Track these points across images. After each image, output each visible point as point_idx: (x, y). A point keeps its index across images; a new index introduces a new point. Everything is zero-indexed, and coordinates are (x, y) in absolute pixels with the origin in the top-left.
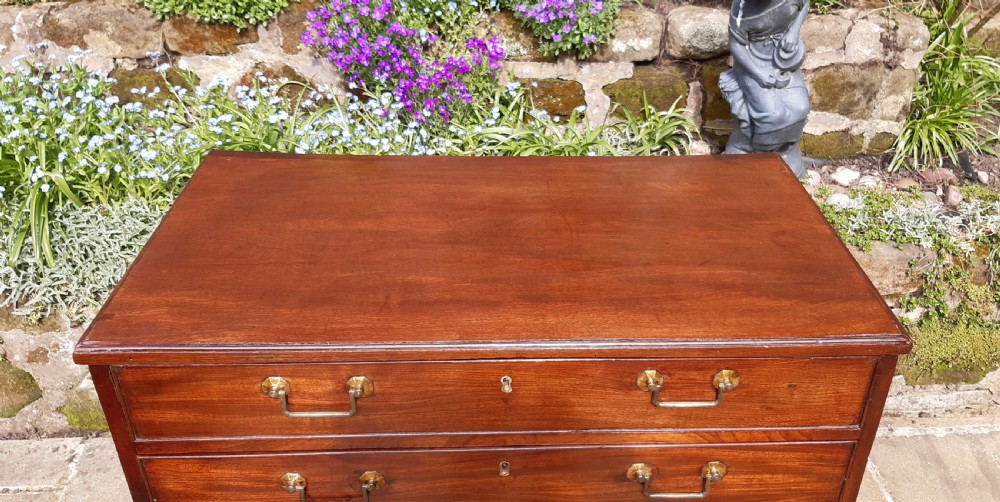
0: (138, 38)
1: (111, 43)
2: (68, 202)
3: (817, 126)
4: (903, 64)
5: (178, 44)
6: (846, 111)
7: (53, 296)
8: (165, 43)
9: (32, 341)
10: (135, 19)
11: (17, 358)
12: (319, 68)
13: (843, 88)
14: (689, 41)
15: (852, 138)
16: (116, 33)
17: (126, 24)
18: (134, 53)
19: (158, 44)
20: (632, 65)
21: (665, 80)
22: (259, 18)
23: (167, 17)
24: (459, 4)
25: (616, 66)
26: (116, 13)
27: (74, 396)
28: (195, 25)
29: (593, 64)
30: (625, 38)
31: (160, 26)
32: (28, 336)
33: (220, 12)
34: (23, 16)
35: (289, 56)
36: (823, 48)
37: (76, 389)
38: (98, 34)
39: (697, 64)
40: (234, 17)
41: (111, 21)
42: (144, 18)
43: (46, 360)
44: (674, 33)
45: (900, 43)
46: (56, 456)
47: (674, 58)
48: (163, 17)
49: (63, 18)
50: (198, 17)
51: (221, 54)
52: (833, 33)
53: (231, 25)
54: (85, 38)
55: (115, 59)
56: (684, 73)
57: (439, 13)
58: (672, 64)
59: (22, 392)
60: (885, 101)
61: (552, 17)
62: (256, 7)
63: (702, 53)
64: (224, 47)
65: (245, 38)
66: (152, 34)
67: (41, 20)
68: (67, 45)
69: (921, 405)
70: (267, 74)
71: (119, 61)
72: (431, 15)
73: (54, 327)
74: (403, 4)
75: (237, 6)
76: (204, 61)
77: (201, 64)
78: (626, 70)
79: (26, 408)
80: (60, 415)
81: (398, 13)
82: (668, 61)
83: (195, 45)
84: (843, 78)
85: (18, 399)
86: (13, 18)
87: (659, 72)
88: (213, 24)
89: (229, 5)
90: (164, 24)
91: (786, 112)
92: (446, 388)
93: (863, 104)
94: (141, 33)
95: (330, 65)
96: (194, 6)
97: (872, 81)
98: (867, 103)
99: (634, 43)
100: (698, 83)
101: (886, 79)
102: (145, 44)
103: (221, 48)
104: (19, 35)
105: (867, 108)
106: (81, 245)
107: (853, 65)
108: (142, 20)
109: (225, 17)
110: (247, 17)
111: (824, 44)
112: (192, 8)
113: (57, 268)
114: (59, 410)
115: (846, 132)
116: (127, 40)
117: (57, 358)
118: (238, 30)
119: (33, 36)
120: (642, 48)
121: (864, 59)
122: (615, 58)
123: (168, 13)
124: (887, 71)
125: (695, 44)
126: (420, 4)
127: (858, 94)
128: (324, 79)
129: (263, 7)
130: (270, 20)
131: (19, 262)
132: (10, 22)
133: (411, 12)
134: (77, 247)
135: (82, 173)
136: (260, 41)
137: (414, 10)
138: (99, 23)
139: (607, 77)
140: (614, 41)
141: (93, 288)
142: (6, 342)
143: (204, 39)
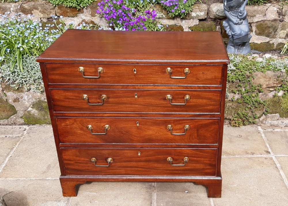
0: (48, 12)
1: (40, 14)
2: (27, 55)
3: (258, 41)
4: (285, 20)
5: (60, 14)
6: (268, 36)
7: (22, 81)
8: (56, 14)
9: (15, 96)
10: (47, 6)
11: (10, 101)
12: (102, 21)
13: (266, 28)
14: (216, 13)
15: (270, 44)
16: (41, 11)
17: (45, 8)
18: (47, 16)
19: (54, 14)
20: (198, 20)
21: (209, 25)
22: (84, 5)
23: (57, 6)
24: (144, 1)
25: (193, 21)
26: (42, 4)
27: (26, 113)
28: (65, 8)
29: (186, 20)
30: (196, 12)
31: (54, 8)
32: (14, 94)
33: (72, 4)
34: (14, 5)
35: (93, 17)
36: (259, 15)
37: (27, 111)
38: (36, 11)
39: (219, 20)
40: (76, 5)
41: (40, 7)
42: (50, 6)
43: (19, 101)
44: (211, 10)
45: (284, 13)
46: (20, 129)
47: (212, 19)
48: (56, 6)
49: (26, 6)
50: (66, 5)
51: (72, 17)
52: (261, 10)
53: (76, 8)
54: (32, 12)
55: (41, 18)
56: (215, 23)
57: (138, 4)
59: (11, 111)
60: (280, 32)
61: (171, 4)
62: (83, 2)
63: (220, 17)
64: (73, 15)
65: (80, 12)
66: (52, 11)
67: (19, 7)
68: (27, 14)
69: (285, 123)
70: (86, 23)
71: (42, 19)
72: (136, 5)
73: (22, 91)
74: (127, 1)
75: (78, 2)
76: (67, 19)
77: (67, 20)
78: (196, 22)
79: (12, 116)
80: (22, 119)
81: (125, 4)
82: (210, 20)
83: (65, 14)
84: (266, 25)
85: (10, 113)
86: (11, 6)
87: (207, 23)
88: (70, 8)
89: (75, 1)
90: (56, 8)
91: (241, 32)
92: (121, 72)
93: (273, 33)
94: (49, 10)
95: (105, 20)
96: (65, 2)
97: (275, 26)
98: (274, 33)
99: (198, 13)
100: (219, 26)
101: (280, 25)
102: (50, 14)
103: (72, 15)
104: (13, 11)
105: (274, 35)
106: (31, 66)
107: (269, 21)
108: (49, 6)
109: (74, 5)
110: (80, 5)
111: (259, 14)
112: (64, 2)
113: (24, 73)
114: (21, 117)
115: (268, 42)
116: (45, 13)
117: (22, 101)
118: (78, 9)
119: (17, 11)
120: (201, 15)
121: (273, 19)
122: (193, 18)
123: (57, 4)
124: (280, 22)
125: (217, 14)
126: (132, 1)
127: (271, 30)
128: (103, 25)
129: (85, 2)
130: (87, 6)
131: (13, 71)
132: (10, 7)
133: (129, 4)
134: (29, 67)
135: (32, 46)
136: (84, 13)
137: (130, 3)
138: (37, 7)
139: (190, 24)
140: (192, 13)
141: (34, 79)
142: (8, 96)
143: (67, 12)
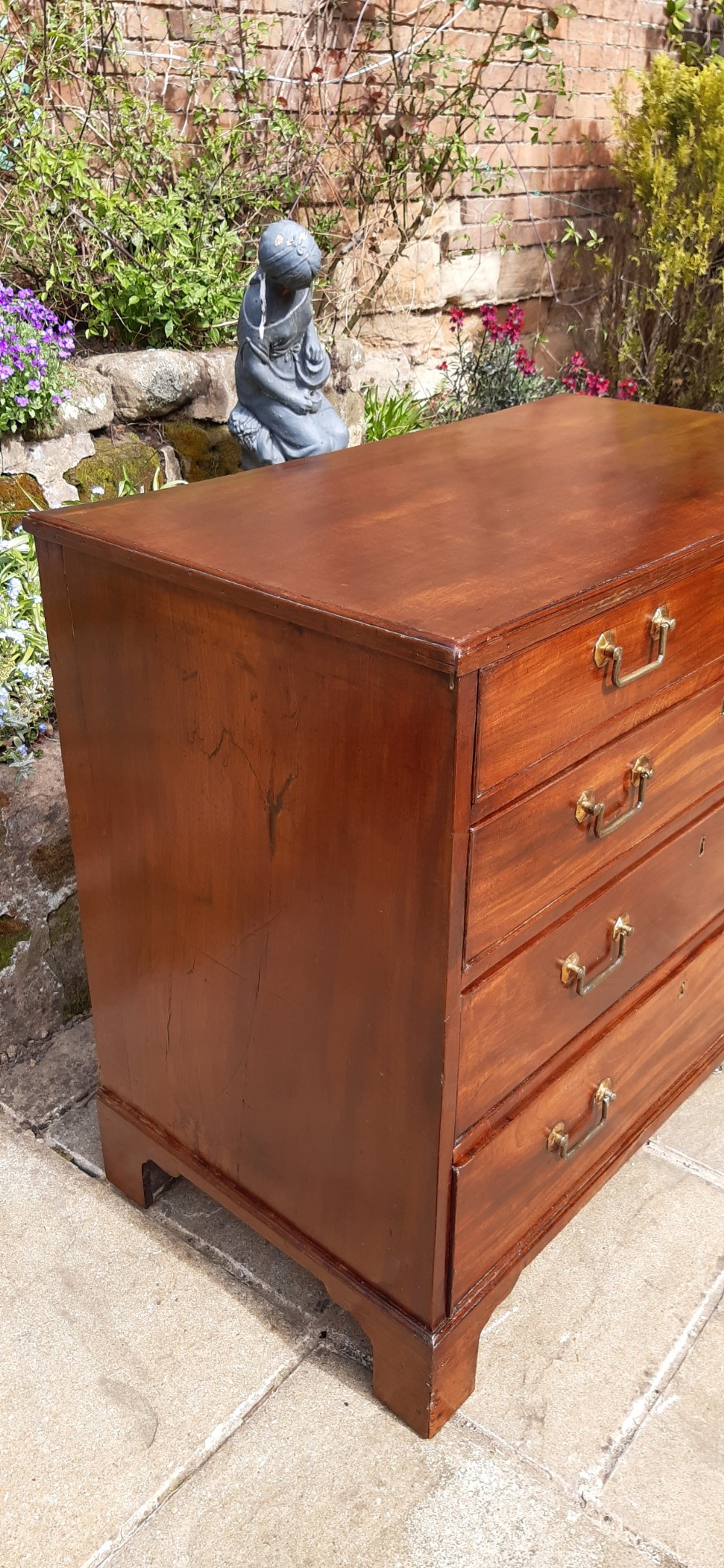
20: (90, 436)
21: (130, 451)
25: (73, 441)
30: (77, 398)
39: (158, 423)
44: (124, 384)
45: (343, 361)
47: (129, 419)
56: (148, 438)
58: (127, 429)
63: (165, 405)
78: (86, 444)
82: (121, 426)
87: (119, 442)
91: (330, 441)
99: (87, 403)
100: (170, 447)
120: (96, 409)
122: (69, 429)
124: (341, 396)
125: (155, 394)
139: (66, 458)
140: (63, 405)
